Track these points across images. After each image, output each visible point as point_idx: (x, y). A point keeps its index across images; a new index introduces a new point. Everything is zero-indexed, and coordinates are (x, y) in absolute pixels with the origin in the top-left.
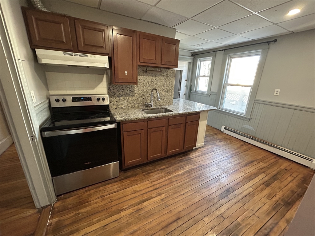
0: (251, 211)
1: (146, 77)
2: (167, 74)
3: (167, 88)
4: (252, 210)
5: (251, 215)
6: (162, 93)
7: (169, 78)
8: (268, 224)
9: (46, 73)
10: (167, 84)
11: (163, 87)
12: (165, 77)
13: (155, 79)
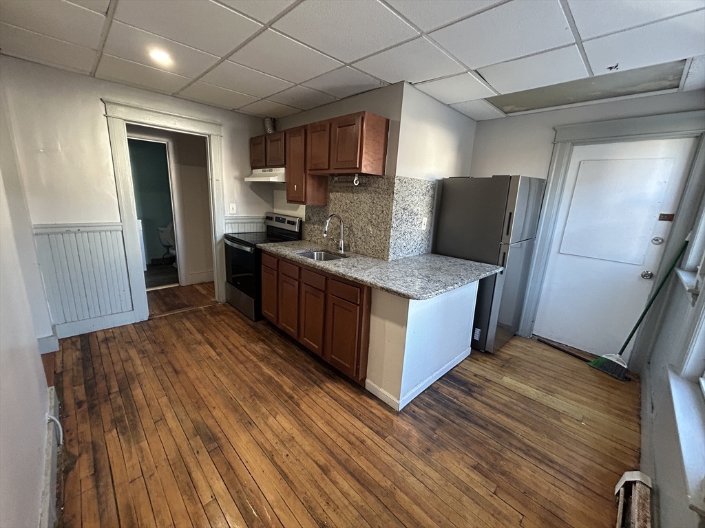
0: (150, 473)
1: (344, 195)
2: (378, 188)
3: (377, 218)
4: (153, 474)
5: (144, 469)
6: (366, 229)
7: (380, 196)
8: (112, 495)
9: (275, 191)
10: (376, 209)
11: (369, 216)
12: (374, 194)
13: (356, 198)
